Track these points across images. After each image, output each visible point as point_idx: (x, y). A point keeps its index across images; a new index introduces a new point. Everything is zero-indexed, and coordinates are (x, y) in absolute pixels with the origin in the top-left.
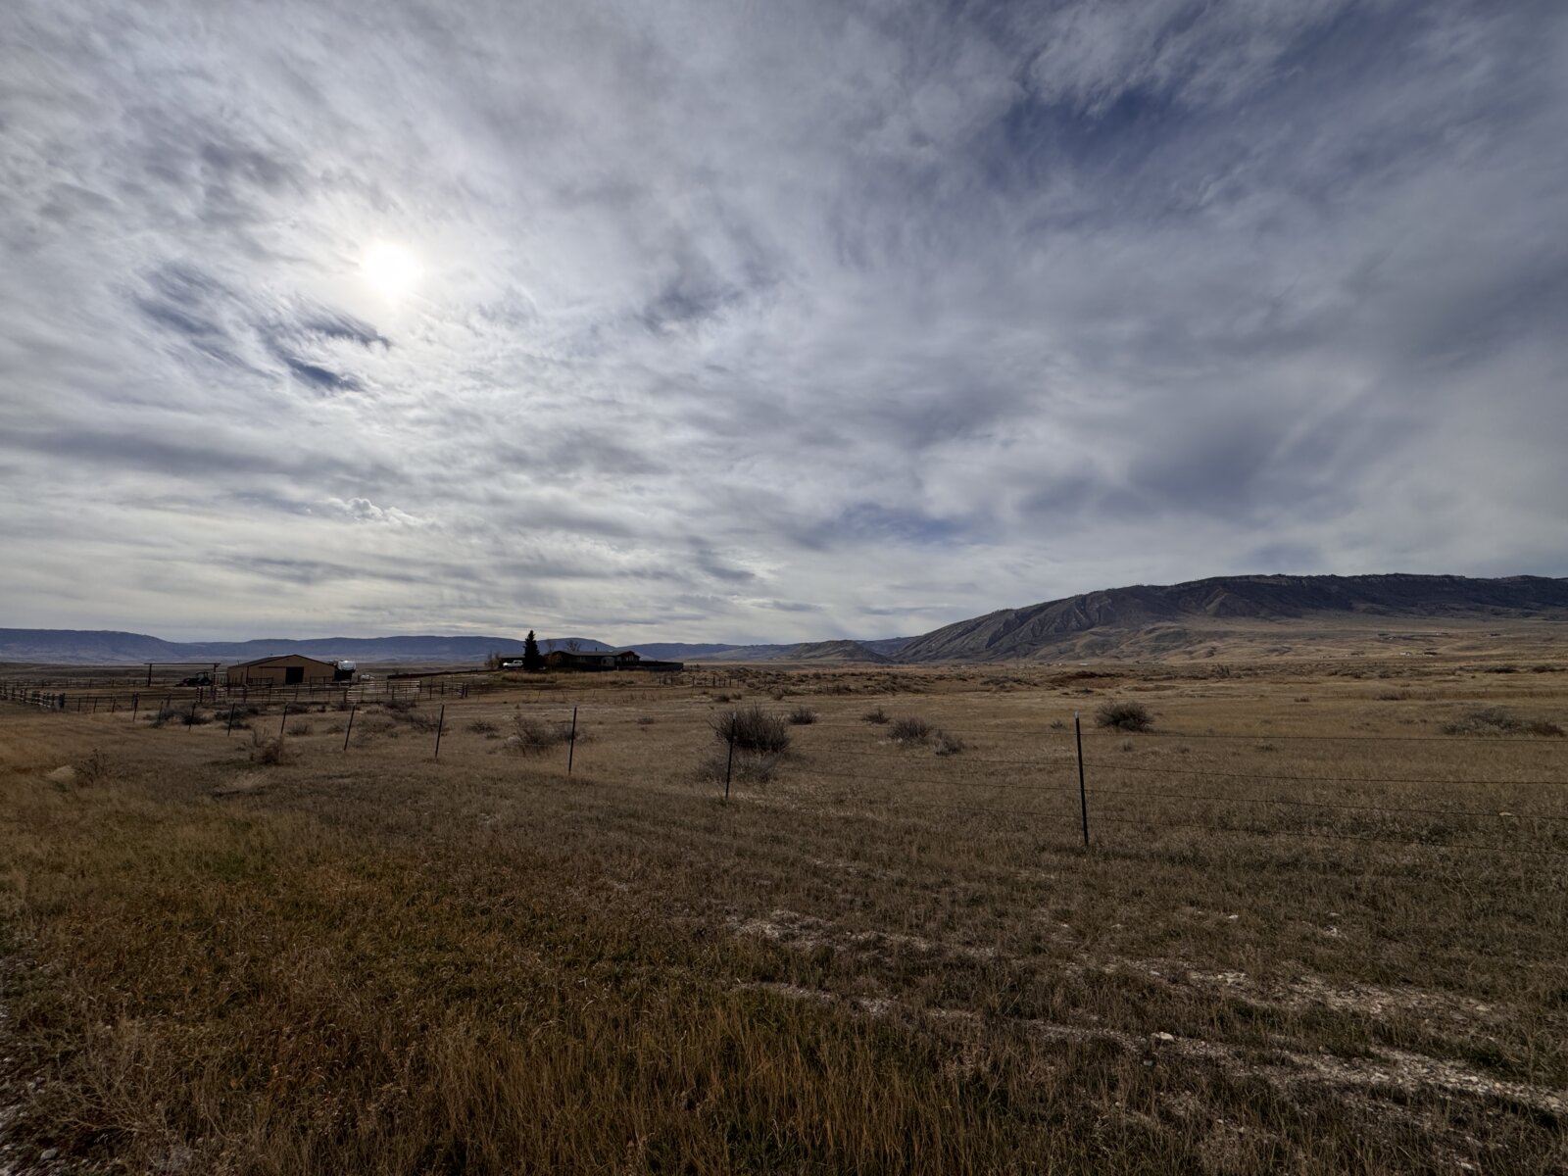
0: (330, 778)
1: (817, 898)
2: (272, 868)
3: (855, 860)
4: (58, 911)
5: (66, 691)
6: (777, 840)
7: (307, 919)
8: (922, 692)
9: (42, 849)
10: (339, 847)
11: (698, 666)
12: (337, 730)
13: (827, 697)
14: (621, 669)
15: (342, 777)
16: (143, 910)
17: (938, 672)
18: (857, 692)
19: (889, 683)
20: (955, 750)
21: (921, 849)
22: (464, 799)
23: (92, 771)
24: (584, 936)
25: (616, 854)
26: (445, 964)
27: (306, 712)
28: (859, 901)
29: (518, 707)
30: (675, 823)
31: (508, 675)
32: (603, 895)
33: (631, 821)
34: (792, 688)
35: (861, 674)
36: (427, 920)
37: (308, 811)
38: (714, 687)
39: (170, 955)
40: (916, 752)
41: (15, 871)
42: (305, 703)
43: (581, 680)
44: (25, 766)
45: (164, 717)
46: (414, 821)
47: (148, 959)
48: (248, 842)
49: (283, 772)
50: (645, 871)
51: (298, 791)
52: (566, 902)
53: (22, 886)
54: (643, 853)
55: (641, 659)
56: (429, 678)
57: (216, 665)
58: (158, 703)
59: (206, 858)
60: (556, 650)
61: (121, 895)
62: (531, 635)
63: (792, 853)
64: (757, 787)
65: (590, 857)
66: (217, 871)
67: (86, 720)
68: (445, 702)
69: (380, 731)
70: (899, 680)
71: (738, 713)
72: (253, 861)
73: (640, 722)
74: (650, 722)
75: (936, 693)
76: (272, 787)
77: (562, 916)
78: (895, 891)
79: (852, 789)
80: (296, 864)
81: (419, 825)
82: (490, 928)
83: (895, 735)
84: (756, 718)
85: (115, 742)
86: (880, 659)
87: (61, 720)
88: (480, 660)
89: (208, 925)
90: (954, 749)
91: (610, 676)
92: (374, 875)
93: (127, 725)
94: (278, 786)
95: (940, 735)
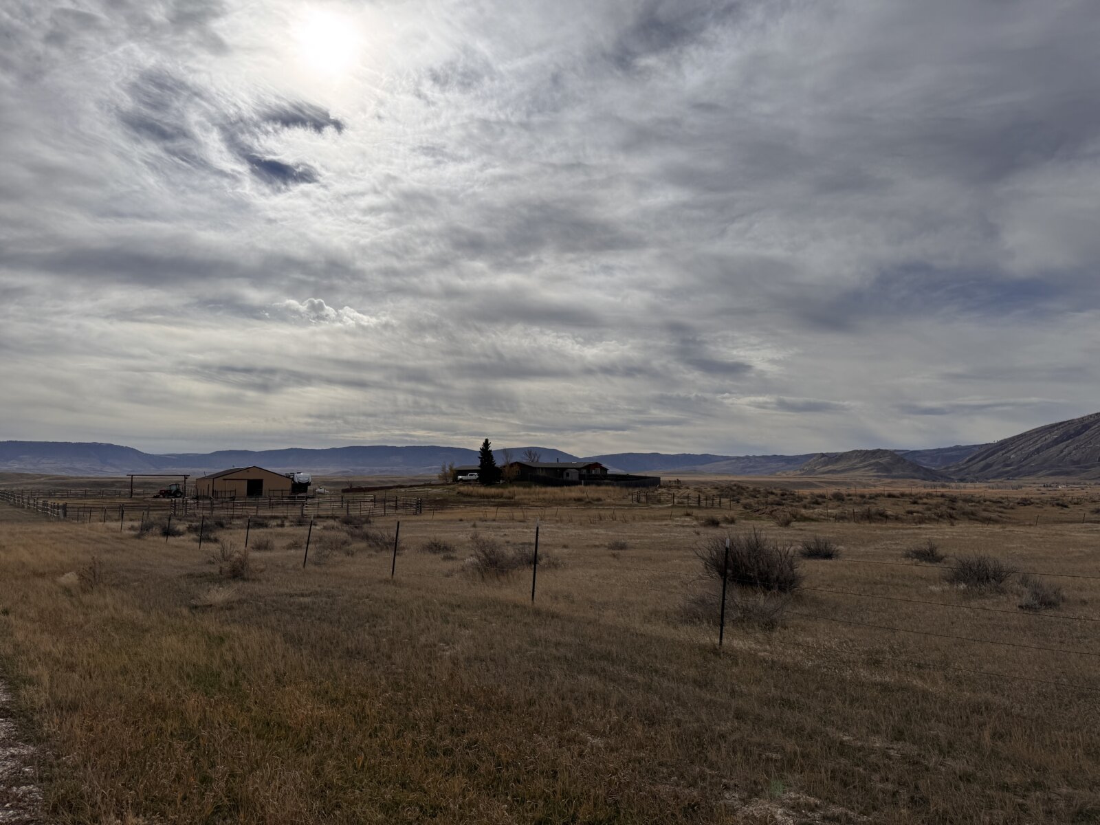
0: (291, 596)
1: (845, 784)
2: (245, 684)
3: (898, 740)
4: (74, 707)
5: (69, 502)
6: (788, 704)
7: (278, 739)
8: (996, 522)
9: (58, 649)
10: (303, 669)
11: (678, 481)
12: (295, 546)
13: (853, 524)
14: (586, 484)
15: (302, 595)
16: (139, 715)
17: (1020, 495)
18: (897, 519)
19: (943, 508)
20: (1048, 604)
21: (997, 735)
22: (422, 625)
23: (92, 577)
24: (554, 792)
25: (588, 702)
26: (410, 804)
27: (266, 526)
28: (904, 795)
29: (474, 526)
30: (656, 671)
31: (464, 489)
32: (576, 748)
33: (604, 663)
34: (803, 511)
35: (903, 495)
36: (389, 754)
37: (273, 629)
38: (699, 507)
39: (162, 760)
40: (988, 603)
41: (40, 667)
42: (265, 517)
43: (541, 496)
44: (41, 571)
45: (145, 528)
46: (373, 646)
47: (145, 762)
48: (222, 655)
49: (249, 587)
50: (622, 726)
51: (263, 607)
52: (534, 752)
53: (46, 680)
54: (620, 704)
55: (609, 473)
56: (382, 492)
57: (186, 477)
58: (139, 514)
59: (188, 669)
60: (513, 460)
61: (121, 698)
62: (486, 444)
63: (810, 723)
64: (760, 636)
65: (559, 702)
66: (197, 682)
67: (82, 529)
68: (400, 518)
69: (337, 548)
70: (960, 504)
71: (732, 541)
72: (227, 675)
73: (611, 547)
74: (623, 547)
75: (1019, 523)
76: (240, 602)
77: (531, 767)
78: (958, 788)
79: (891, 647)
80: (265, 683)
81: (378, 651)
82: (453, 770)
83: (954, 579)
84: (756, 548)
85: (108, 551)
86: (930, 475)
87: (65, 528)
88: (432, 471)
89: (193, 735)
90: (1046, 601)
91: (574, 492)
92: (337, 700)
93: (115, 534)
94: (246, 601)
95: (1024, 581)
